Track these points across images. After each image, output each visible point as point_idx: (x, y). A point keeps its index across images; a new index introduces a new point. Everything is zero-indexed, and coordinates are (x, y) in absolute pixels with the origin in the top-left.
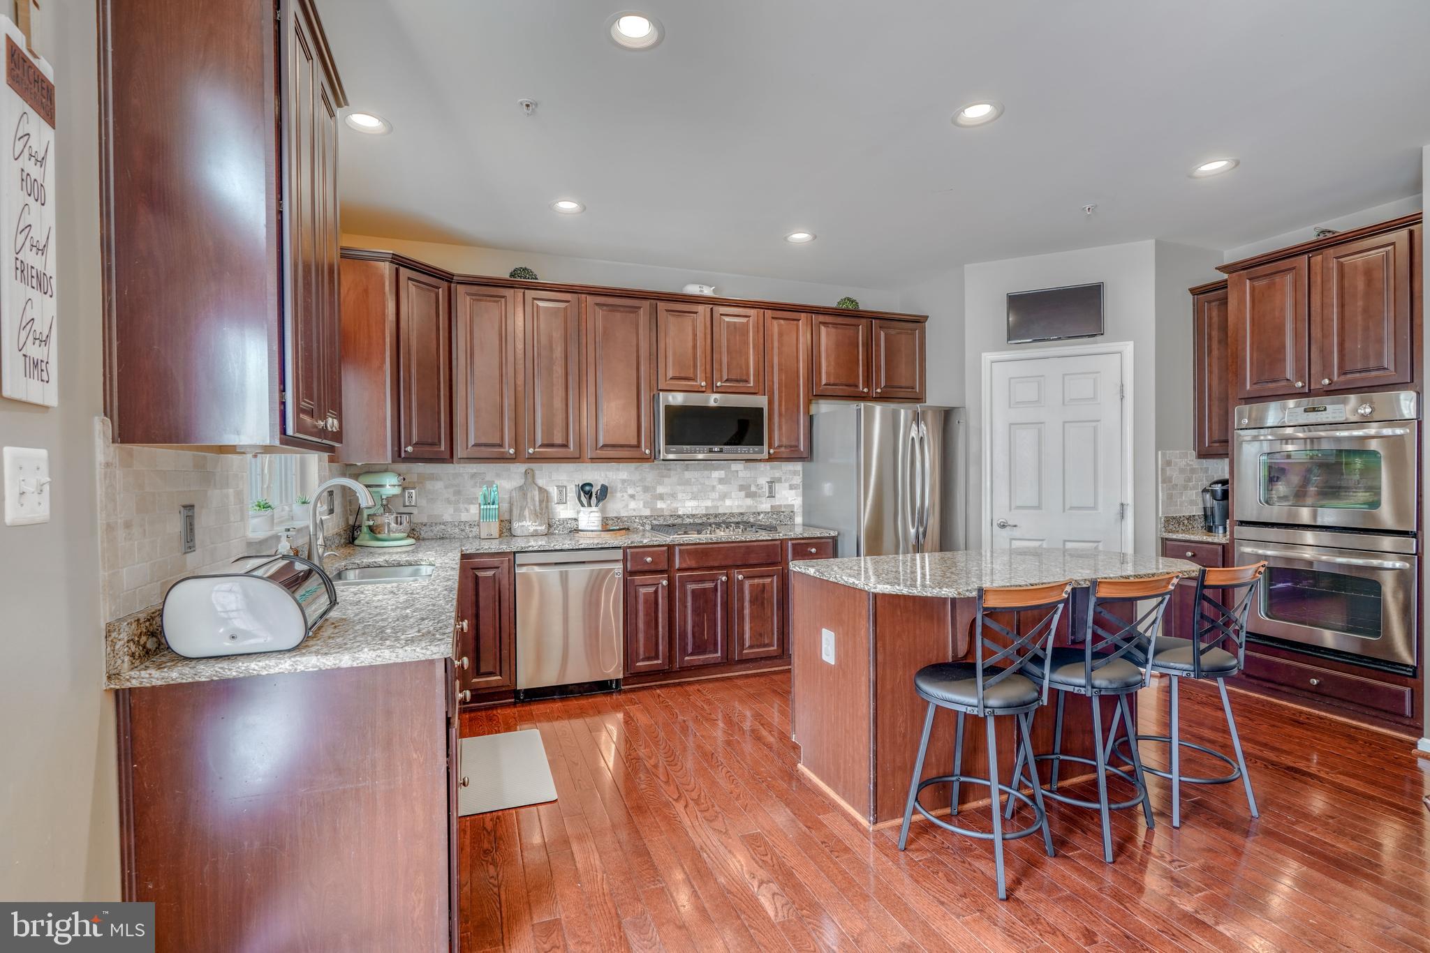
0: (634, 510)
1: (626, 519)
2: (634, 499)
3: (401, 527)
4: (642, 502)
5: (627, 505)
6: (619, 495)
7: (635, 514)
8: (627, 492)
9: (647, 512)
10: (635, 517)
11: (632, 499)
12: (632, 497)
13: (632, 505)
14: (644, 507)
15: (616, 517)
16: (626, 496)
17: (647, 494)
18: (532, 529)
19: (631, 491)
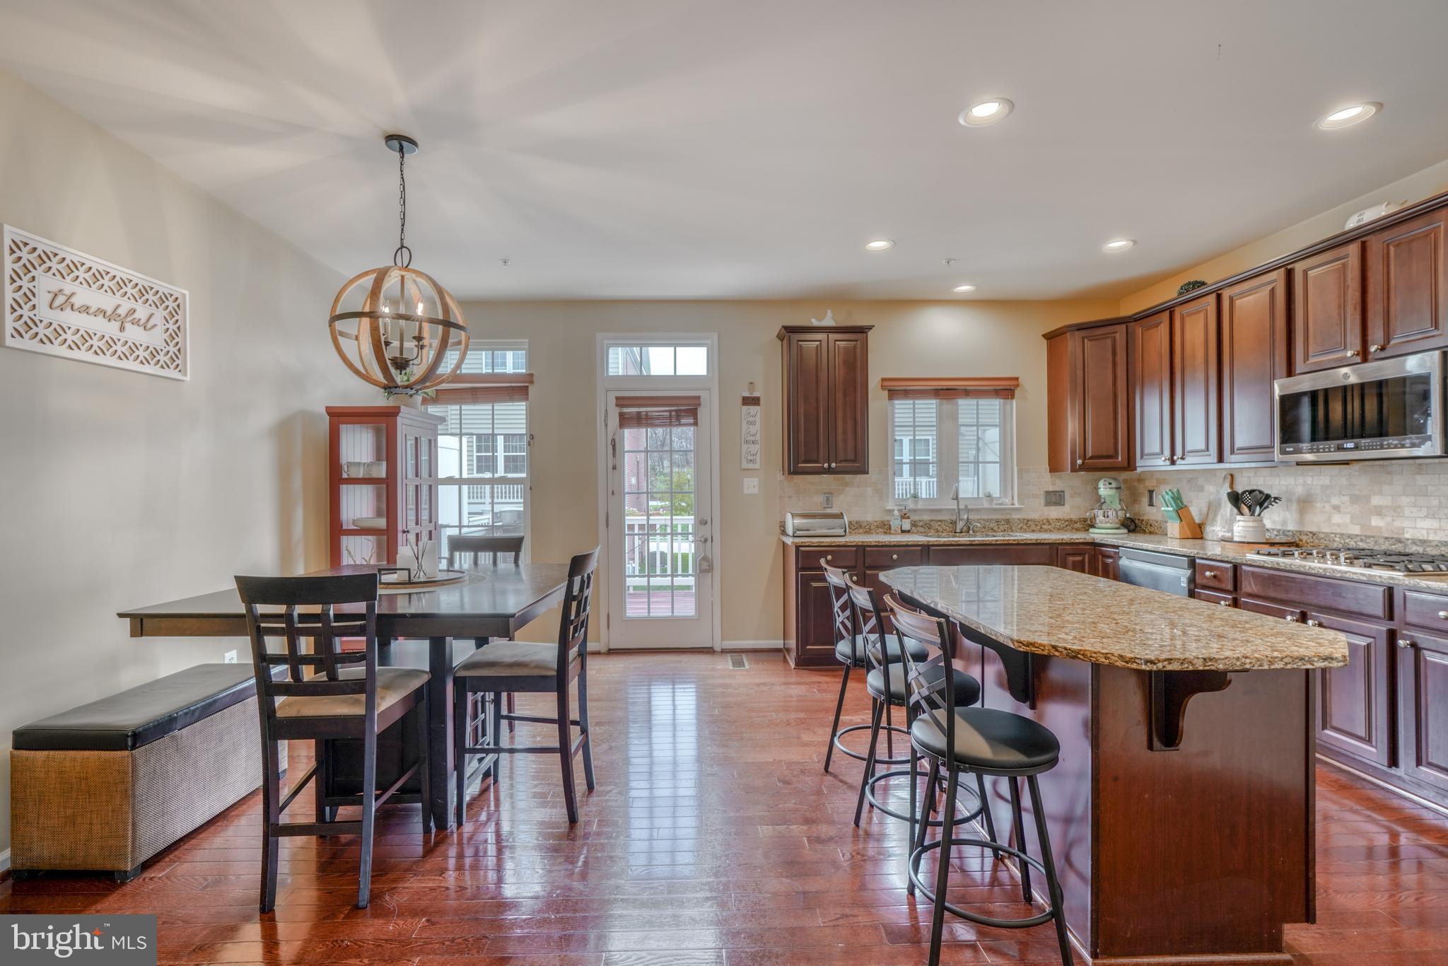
0: (1339, 525)
1: (1323, 536)
2: (1339, 512)
3: (1107, 520)
4: (1349, 516)
5: (1329, 519)
6: (1319, 505)
7: (1338, 531)
8: (1329, 502)
9: (1356, 530)
10: (1335, 534)
11: (1335, 511)
12: (1337, 508)
13: (1337, 519)
14: (1352, 523)
15: (1311, 533)
16: (1327, 506)
17: (1355, 506)
18: (1220, 534)
19: (1335, 501)
